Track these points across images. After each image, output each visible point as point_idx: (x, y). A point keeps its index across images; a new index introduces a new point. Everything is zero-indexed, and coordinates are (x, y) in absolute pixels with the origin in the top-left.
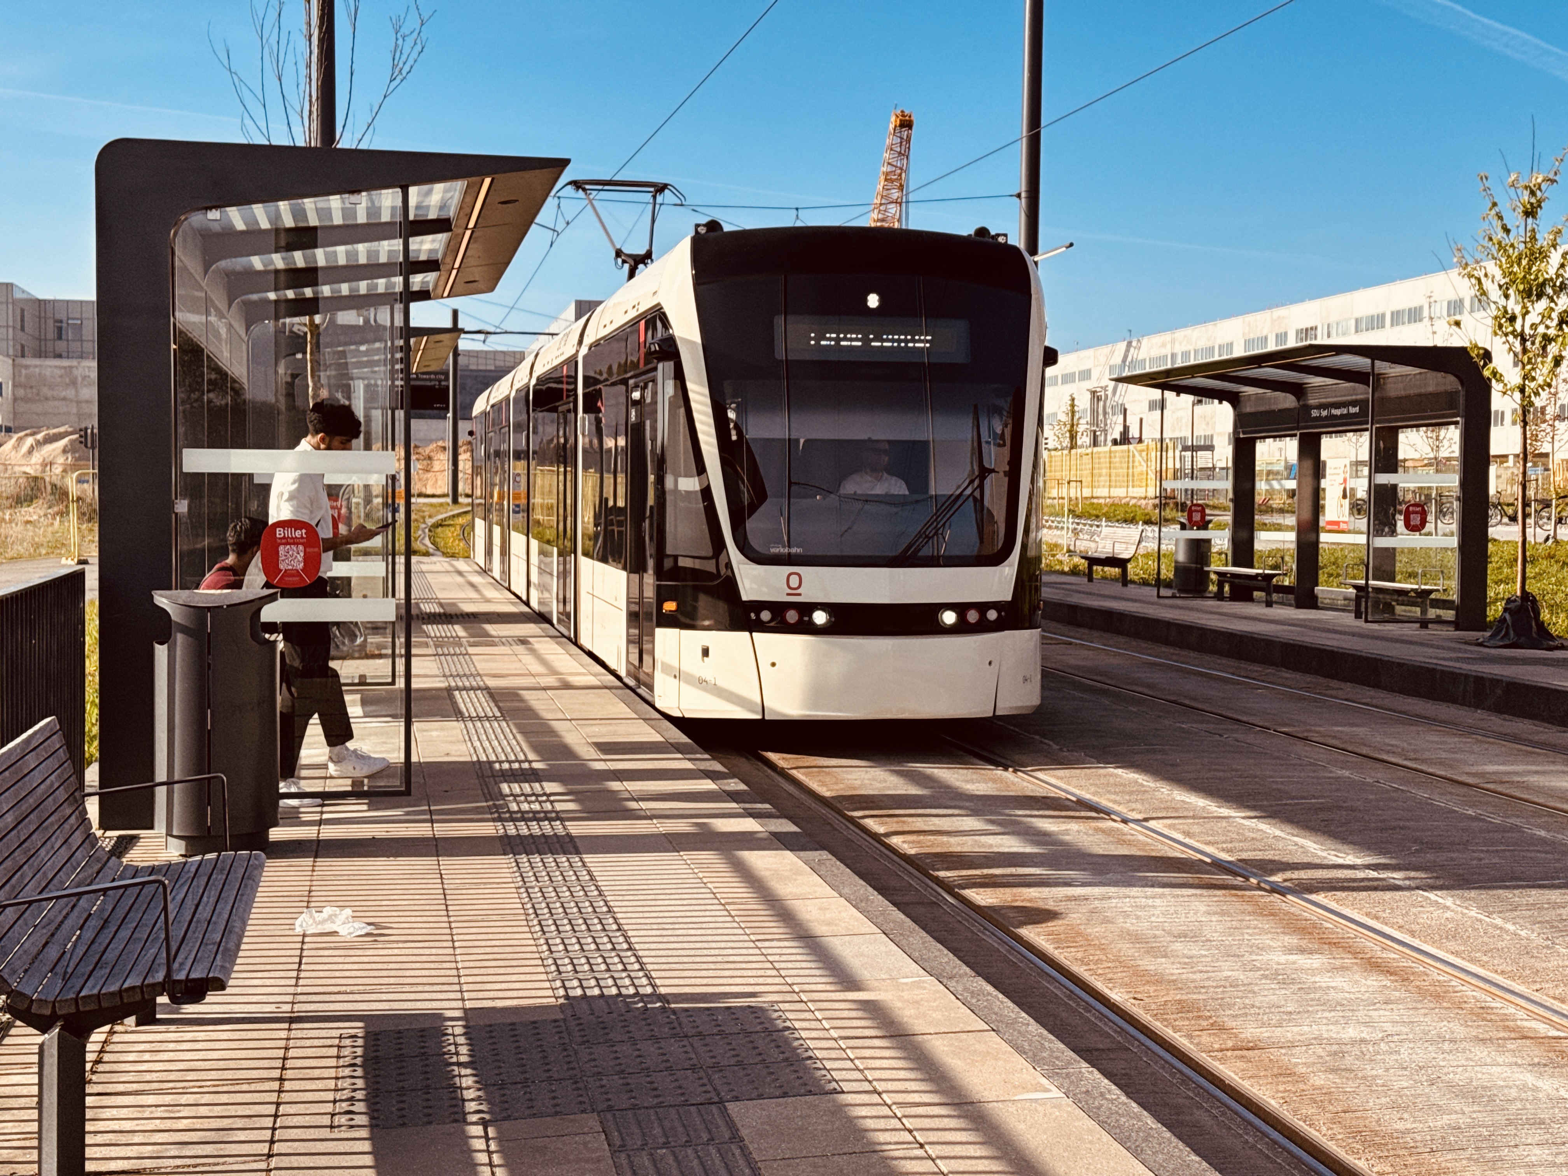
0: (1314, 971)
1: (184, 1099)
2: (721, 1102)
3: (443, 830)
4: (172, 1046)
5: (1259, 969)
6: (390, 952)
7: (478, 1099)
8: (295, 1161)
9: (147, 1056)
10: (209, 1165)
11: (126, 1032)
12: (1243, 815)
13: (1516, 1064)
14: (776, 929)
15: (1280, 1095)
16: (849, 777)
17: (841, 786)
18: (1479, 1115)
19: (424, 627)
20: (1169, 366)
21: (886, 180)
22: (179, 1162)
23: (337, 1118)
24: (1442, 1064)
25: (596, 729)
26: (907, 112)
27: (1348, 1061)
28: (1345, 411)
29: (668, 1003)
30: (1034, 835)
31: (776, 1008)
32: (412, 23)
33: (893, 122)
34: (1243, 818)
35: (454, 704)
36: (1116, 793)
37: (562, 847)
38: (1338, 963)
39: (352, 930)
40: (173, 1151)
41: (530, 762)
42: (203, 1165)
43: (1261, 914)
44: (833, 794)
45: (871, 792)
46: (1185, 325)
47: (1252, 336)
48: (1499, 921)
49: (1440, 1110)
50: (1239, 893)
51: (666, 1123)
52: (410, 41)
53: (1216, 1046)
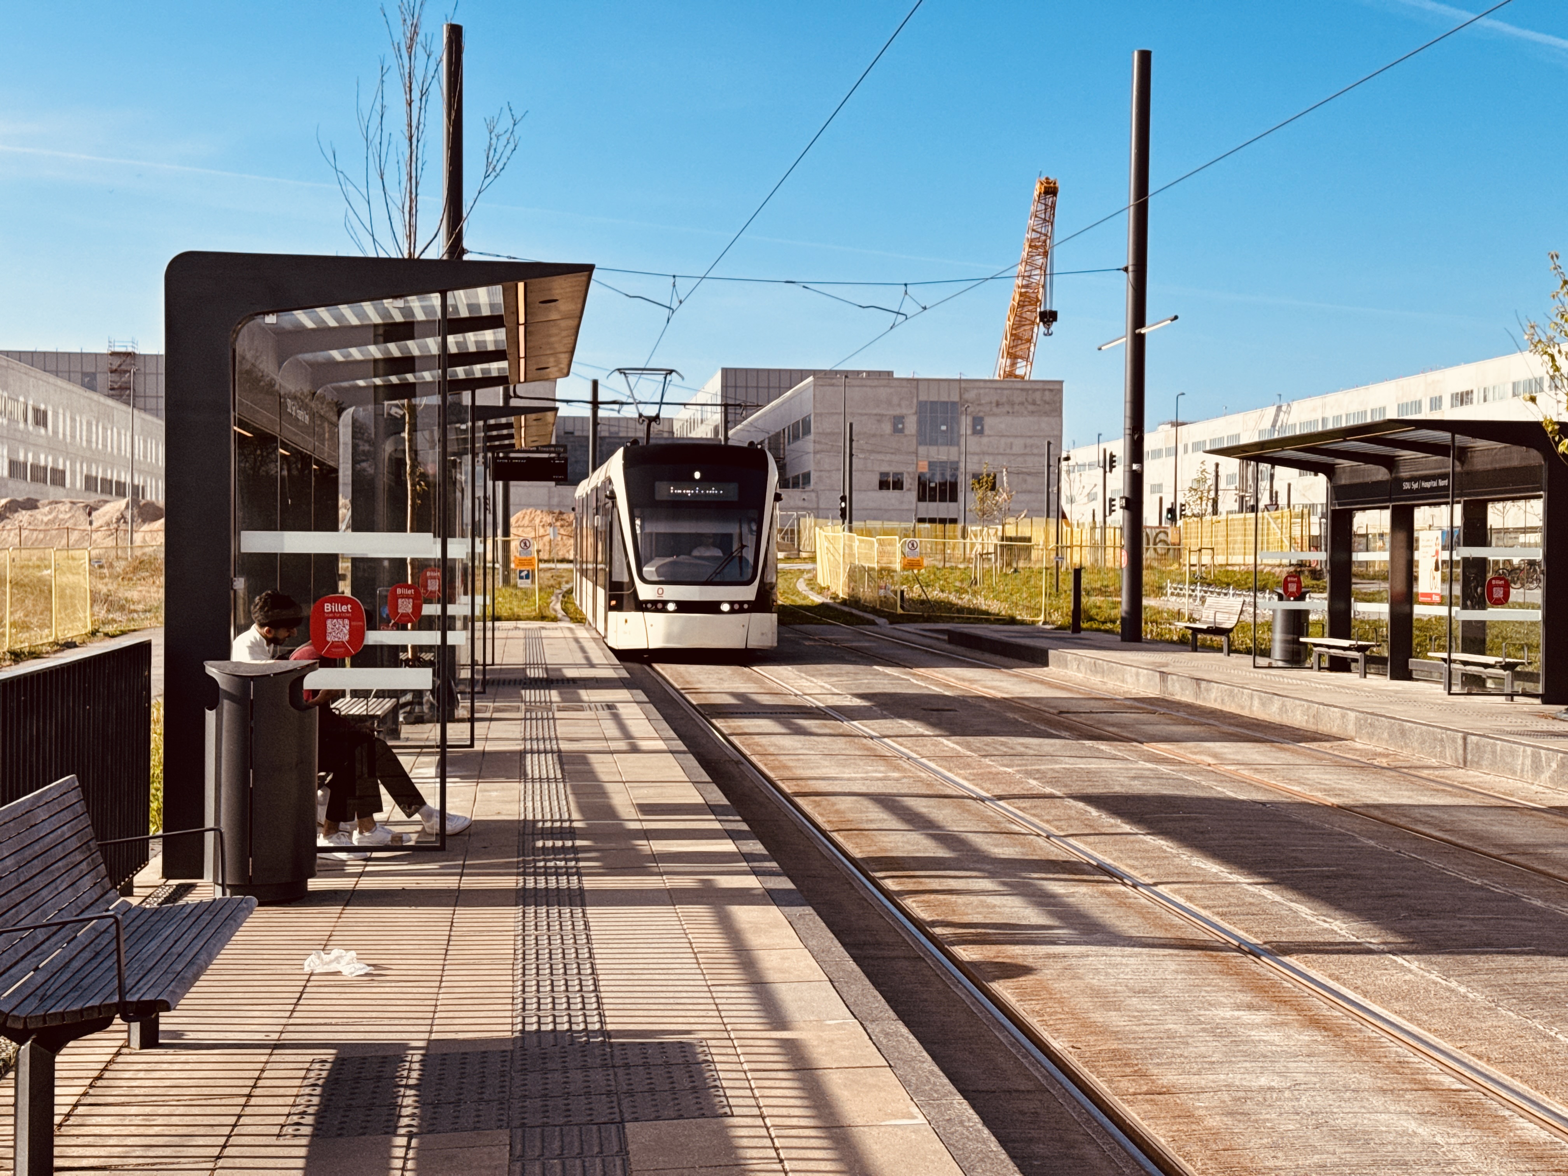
0: (1254, 1026)
1: (161, 1110)
2: (622, 1121)
3: (470, 883)
4: (165, 1066)
5: (1201, 1023)
6: (382, 990)
7: (412, 1116)
8: (238, 1162)
9: (141, 1075)
10: (166, 1164)
11: (130, 1054)
12: (1251, 881)
13: (1407, 1113)
14: (734, 975)
15: (1171, 1134)
16: (885, 839)
17: (875, 848)
18: (1348, 1155)
19: (523, 692)
20: (1320, 429)
21: (1030, 246)
22: (141, 1161)
23: (285, 1128)
24: (1335, 1110)
25: (645, 791)
26: (1052, 179)
27: (1249, 1106)
28: (1434, 484)
29: (610, 1038)
30: (1040, 896)
31: (704, 1043)
32: (505, 123)
33: (1037, 189)
34: (1249, 884)
35: (523, 767)
36: (1136, 859)
37: (570, 899)
38: (1280, 1019)
39: (353, 970)
40: (139, 1152)
41: (571, 821)
42: (161, 1164)
43: (1228, 974)
44: (864, 855)
45: (901, 855)
46: (1336, 391)
47: (1405, 400)
48: (1454, 984)
49: (1315, 1150)
50: (1214, 953)
51: (567, 1140)
52: (503, 140)
53: (1131, 1090)
